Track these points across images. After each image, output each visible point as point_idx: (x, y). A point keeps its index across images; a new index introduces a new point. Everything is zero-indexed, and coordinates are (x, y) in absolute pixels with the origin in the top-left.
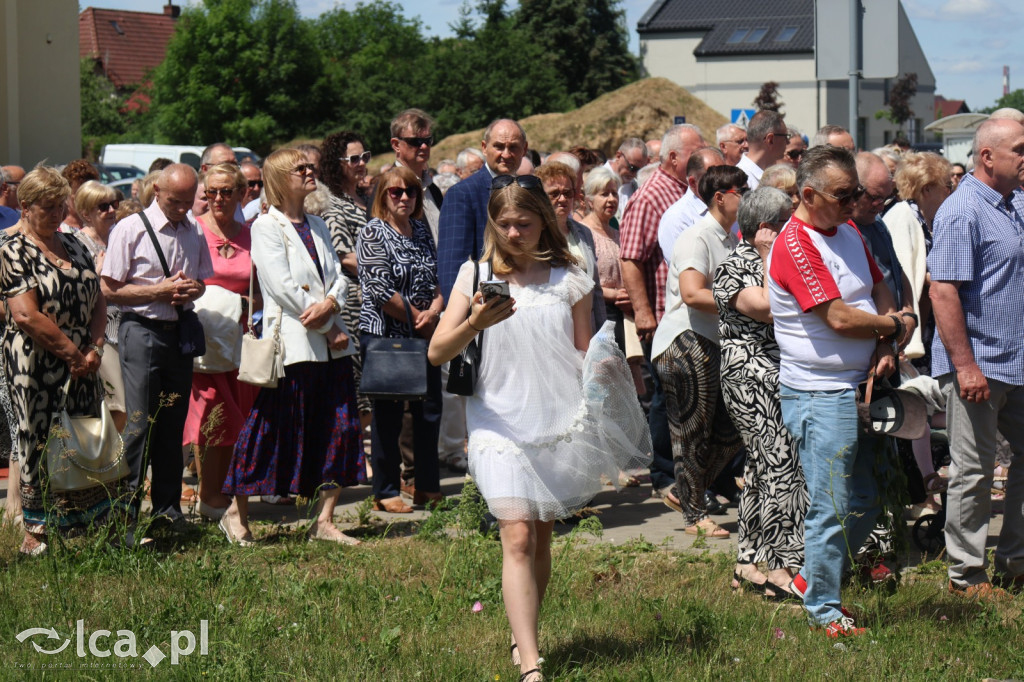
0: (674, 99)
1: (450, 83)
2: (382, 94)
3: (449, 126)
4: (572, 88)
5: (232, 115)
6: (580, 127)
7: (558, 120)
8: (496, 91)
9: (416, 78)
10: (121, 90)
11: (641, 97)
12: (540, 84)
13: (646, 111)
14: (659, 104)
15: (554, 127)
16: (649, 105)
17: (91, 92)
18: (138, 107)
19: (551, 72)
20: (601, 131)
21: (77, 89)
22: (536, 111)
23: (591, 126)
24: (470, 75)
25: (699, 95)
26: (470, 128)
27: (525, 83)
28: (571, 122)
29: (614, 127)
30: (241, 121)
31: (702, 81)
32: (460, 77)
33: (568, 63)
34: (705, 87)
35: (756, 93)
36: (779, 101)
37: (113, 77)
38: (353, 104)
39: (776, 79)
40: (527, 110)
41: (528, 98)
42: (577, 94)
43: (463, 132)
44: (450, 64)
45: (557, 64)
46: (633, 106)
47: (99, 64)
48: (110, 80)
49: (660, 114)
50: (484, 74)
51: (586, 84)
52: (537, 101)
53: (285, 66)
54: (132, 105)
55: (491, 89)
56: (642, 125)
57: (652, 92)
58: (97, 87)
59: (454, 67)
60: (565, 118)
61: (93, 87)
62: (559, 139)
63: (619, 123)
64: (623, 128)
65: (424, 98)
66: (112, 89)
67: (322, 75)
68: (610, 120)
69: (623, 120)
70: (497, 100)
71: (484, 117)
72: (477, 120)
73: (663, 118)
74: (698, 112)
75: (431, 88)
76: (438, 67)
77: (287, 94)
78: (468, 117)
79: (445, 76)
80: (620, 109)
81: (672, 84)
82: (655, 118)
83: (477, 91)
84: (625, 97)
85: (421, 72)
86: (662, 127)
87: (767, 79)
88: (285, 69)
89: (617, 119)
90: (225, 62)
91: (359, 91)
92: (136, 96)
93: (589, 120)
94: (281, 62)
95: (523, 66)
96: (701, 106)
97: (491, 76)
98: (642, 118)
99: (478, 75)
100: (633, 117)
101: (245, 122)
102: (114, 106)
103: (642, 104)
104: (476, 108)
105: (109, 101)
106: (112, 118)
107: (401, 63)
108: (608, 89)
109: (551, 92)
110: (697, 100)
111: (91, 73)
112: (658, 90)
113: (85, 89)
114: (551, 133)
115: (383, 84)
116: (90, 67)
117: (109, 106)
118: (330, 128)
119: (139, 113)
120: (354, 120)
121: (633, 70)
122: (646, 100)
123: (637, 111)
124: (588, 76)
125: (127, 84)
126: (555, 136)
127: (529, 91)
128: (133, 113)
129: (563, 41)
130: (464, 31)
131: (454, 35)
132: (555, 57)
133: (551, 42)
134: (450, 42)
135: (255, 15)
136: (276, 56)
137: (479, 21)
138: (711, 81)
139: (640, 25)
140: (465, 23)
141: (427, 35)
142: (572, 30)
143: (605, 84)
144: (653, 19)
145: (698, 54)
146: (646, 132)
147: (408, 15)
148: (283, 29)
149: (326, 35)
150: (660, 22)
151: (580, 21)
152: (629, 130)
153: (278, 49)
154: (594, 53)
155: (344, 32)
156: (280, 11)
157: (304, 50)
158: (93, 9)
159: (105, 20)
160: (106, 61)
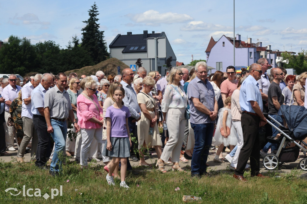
0: (118, 63)
1: (66, 59)
3: (66, 69)
4: (94, 60)
5: (15, 67)
6: (96, 69)
7: (91, 67)
8: (77, 61)
9: (58, 58)
11: (110, 62)
12: (87, 59)
13: (111, 65)
14: (114, 64)
15: (90, 69)
16: (112, 64)
19: (89, 57)
22: (86, 66)
24: (71, 57)
25: (123, 62)
26: (71, 69)
27: (82, 60)
28: (94, 68)
29: (104, 69)
31: (124, 58)
32: (68, 58)
33: (93, 55)
34: (124, 60)
35: (136, 61)
36: (141, 63)
38: (44, 64)
39: (141, 58)
40: (84, 65)
41: (84, 62)
42: (95, 62)
43: (69, 70)
45: (91, 55)
46: (108, 64)
50: (74, 57)
51: (97, 59)
52: (86, 63)
53: (28, 55)
55: (76, 61)
56: (110, 68)
57: (113, 61)
59: (67, 56)
60: (93, 67)
62: (91, 72)
63: (105, 68)
64: (106, 69)
65: (60, 63)
67: (37, 58)
68: (103, 68)
69: (106, 67)
70: (77, 63)
71: (74, 67)
72: (73, 68)
73: (115, 67)
74: (123, 65)
75: (62, 61)
76: (63, 56)
77: (28, 62)
78: (70, 67)
80: (105, 65)
81: (117, 59)
82: (113, 67)
83: (72, 61)
84: (106, 62)
86: (115, 69)
87: (139, 58)
88: (28, 56)
89: (105, 67)
90: (14, 54)
91: (45, 61)
93: (98, 67)
95: (83, 55)
96: (124, 64)
97: (76, 58)
98: (110, 67)
100: (108, 67)
101: (19, 68)
103: (110, 64)
104: (72, 65)
107: (55, 55)
109: (90, 61)
110: (123, 63)
112: (114, 60)
114: (90, 70)
115: (51, 59)
120: (44, 68)
121: (108, 56)
122: (111, 63)
124: (98, 57)
126: (91, 71)
129: (92, 50)
130: (69, 47)
131: (67, 48)
132: (90, 53)
133: (89, 50)
134: (66, 50)
135: (21, 44)
136: (26, 53)
137: (73, 45)
138: (126, 58)
139: (110, 46)
140: (69, 46)
141: (61, 48)
142: (94, 47)
143: (102, 59)
144: (113, 44)
145: (123, 52)
146: (111, 70)
147: (56, 44)
148: (27, 47)
149: (37, 48)
150: (114, 45)
151: (96, 45)
152: (107, 70)
153: (26, 52)
154: (99, 52)
155: (42, 48)
156: (27, 43)
157: (32, 52)
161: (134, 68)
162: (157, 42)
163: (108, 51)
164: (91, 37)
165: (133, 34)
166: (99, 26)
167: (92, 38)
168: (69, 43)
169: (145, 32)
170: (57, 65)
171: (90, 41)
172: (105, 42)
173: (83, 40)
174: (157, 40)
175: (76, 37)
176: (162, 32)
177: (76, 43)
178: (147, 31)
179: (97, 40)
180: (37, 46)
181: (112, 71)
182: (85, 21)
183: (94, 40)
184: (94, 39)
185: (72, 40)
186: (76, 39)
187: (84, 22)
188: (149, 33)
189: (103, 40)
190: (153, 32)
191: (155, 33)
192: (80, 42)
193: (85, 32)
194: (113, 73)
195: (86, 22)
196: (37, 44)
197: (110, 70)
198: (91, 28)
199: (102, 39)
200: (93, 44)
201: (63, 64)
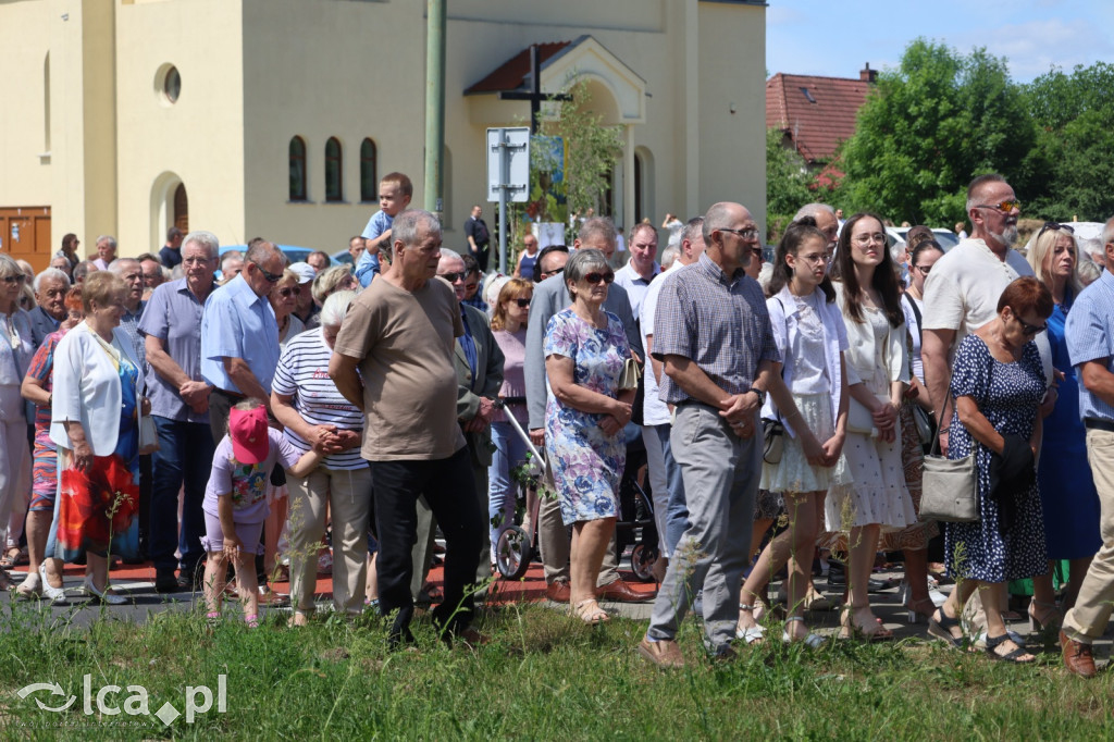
5: (932, 192)
10: (813, 165)
17: (778, 166)
18: (829, 182)
21: (762, 163)
30: (942, 197)
37: (803, 150)
47: (788, 135)
48: (799, 153)
53: (993, 136)
54: (822, 181)
58: (784, 161)
61: (780, 161)
66: (801, 163)
67: (1035, 146)
77: (994, 167)
88: (991, 142)
90: (924, 133)
91: (1076, 164)
92: (827, 171)
94: (988, 132)
101: (947, 199)
102: (803, 182)
105: (798, 176)
106: (801, 195)
111: (778, 146)
113: (772, 163)
115: (1103, 155)
116: (778, 139)
117: (798, 182)
118: (1044, 205)
119: (831, 190)
120: (1071, 196)
125: (818, 158)
128: (824, 189)
135: (960, 80)
136: (983, 125)
148: (991, 96)
149: (1041, 101)
153: (985, 118)
155: (1061, 98)
156: (988, 76)
157: (1015, 118)
158: (783, 76)
159: (798, 88)
160: (796, 132)
180: (1040, 92)
196: (1037, 80)
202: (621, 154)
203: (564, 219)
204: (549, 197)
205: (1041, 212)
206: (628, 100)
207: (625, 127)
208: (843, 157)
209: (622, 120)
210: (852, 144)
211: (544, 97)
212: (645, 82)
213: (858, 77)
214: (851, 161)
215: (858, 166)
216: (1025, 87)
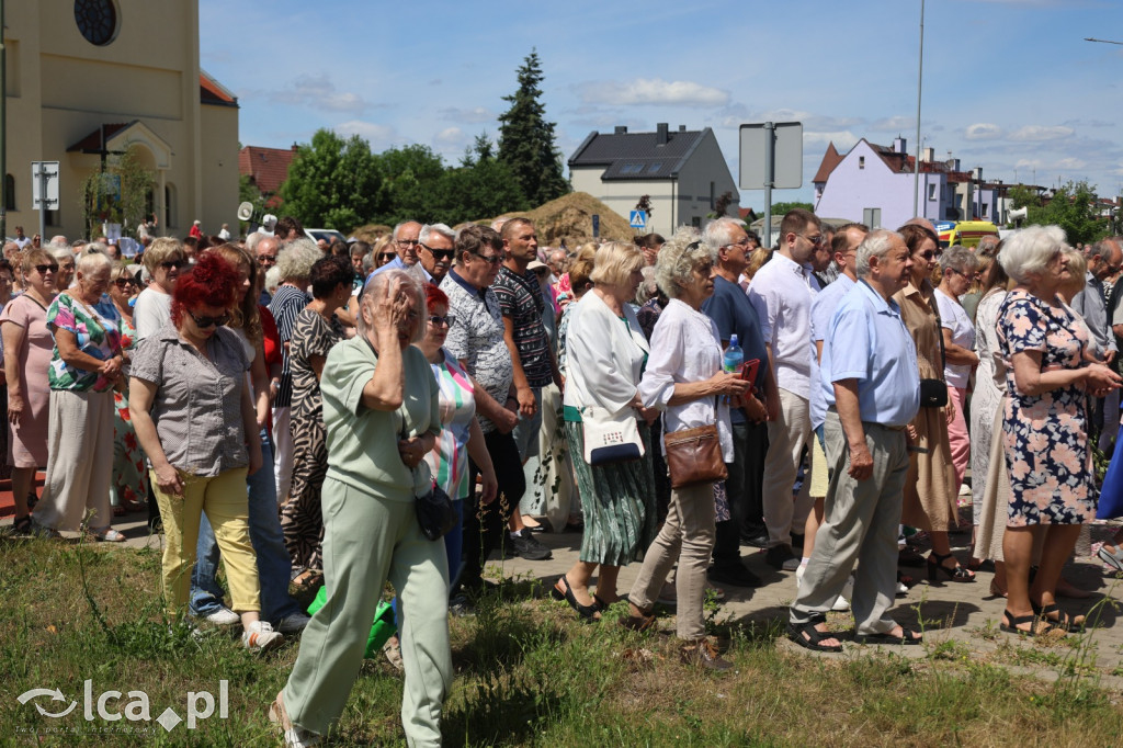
0: (591, 205)
1: (458, 193)
2: (418, 197)
3: (458, 218)
4: (530, 197)
5: (327, 208)
8: (485, 198)
9: (438, 190)
10: (265, 195)
11: (571, 203)
12: (512, 194)
13: (574, 212)
14: (582, 208)
16: (576, 208)
17: (246, 195)
19: (517, 189)
20: (548, 223)
22: (510, 211)
23: (541, 220)
24: (469, 189)
25: (604, 202)
27: (500, 195)
29: (555, 220)
30: (334, 211)
31: (606, 194)
32: (465, 190)
33: (528, 183)
34: (608, 198)
35: (637, 202)
36: (650, 206)
37: (261, 187)
38: (400, 205)
39: (649, 194)
40: (504, 209)
41: (505, 203)
42: (532, 201)
44: (458, 180)
45: (521, 183)
46: (566, 208)
47: (252, 179)
48: (259, 188)
49: (583, 213)
50: (478, 188)
51: (538, 195)
52: (510, 205)
54: (271, 204)
55: (482, 197)
56: (572, 220)
57: (577, 200)
58: (251, 192)
59: (461, 184)
61: (248, 193)
63: (558, 218)
64: (561, 221)
65: (442, 202)
66: (260, 193)
67: (382, 186)
68: (553, 217)
69: (561, 216)
70: (486, 204)
73: (585, 216)
74: (605, 213)
75: (446, 197)
76: (451, 184)
78: (469, 213)
79: (455, 188)
80: (559, 210)
81: (589, 196)
82: (580, 215)
83: (474, 198)
84: (561, 203)
85: (442, 185)
86: (584, 221)
87: (644, 194)
88: (361, 180)
89: (557, 216)
91: (403, 196)
92: (274, 198)
93: (541, 216)
95: (501, 184)
96: (606, 209)
97: (482, 189)
98: (572, 215)
99: (475, 189)
100: (567, 215)
102: (261, 204)
103: (572, 207)
104: (474, 208)
105: (257, 201)
107: (430, 182)
108: (550, 199)
109: (518, 200)
110: (605, 206)
111: (247, 184)
112: (581, 199)
113: (243, 194)
116: (247, 181)
117: (258, 204)
118: (387, 217)
119: (276, 208)
121: (565, 188)
122: (574, 205)
123: (569, 211)
124: (539, 190)
125: (269, 191)
127: (505, 198)
129: (525, 170)
130: (468, 163)
131: (461, 165)
132: (519, 179)
133: (518, 171)
134: (459, 170)
135: (344, 151)
137: (476, 157)
138: (610, 195)
139: (570, 161)
140: (468, 159)
141: (445, 165)
142: (531, 164)
143: (549, 195)
144: (577, 157)
145: (605, 179)
146: (574, 224)
147: (435, 153)
148: (363, 159)
149: (386, 164)
150: (581, 160)
151: (535, 159)
152: (564, 223)
154: (543, 177)
155: (396, 162)
156: (360, 147)
157: (374, 170)
158: (250, 147)
159: (257, 153)
160: (257, 178)
161: (641, 220)
162: (773, 138)
163: (565, 175)
164: (524, 137)
165: (629, 131)
166: (543, 109)
167: (524, 140)
168: (467, 152)
169: (663, 127)
170: (434, 207)
171: (520, 150)
172: (558, 151)
173: (501, 144)
174: (773, 130)
175: (484, 137)
176: (706, 129)
177: (485, 152)
178: (667, 125)
179: (537, 146)
180: (386, 159)
181: (577, 227)
182: (507, 96)
183: (528, 147)
184: (530, 143)
185: (473, 143)
186: (484, 142)
187: (506, 99)
188: (671, 129)
189: (554, 145)
190: (683, 128)
191: (688, 129)
192: (495, 149)
193: (507, 123)
194: (578, 230)
195: (511, 99)
196: (384, 153)
197: (570, 224)
198: (523, 115)
199: (550, 143)
200: (528, 156)
201: (449, 207)
202: (157, 186)
203: (122, 222)
204: (113, 209)
205: (386, 222)
206: (161, 156)
207: (160, 171)
208: (282, 191)
209: (158, 168)
210: (287, 184)
211: (108, 153)
212: (170, 146)
213: (290, 149)
214: (286, 193)
215: (289, 196)
216: (378, 156)
